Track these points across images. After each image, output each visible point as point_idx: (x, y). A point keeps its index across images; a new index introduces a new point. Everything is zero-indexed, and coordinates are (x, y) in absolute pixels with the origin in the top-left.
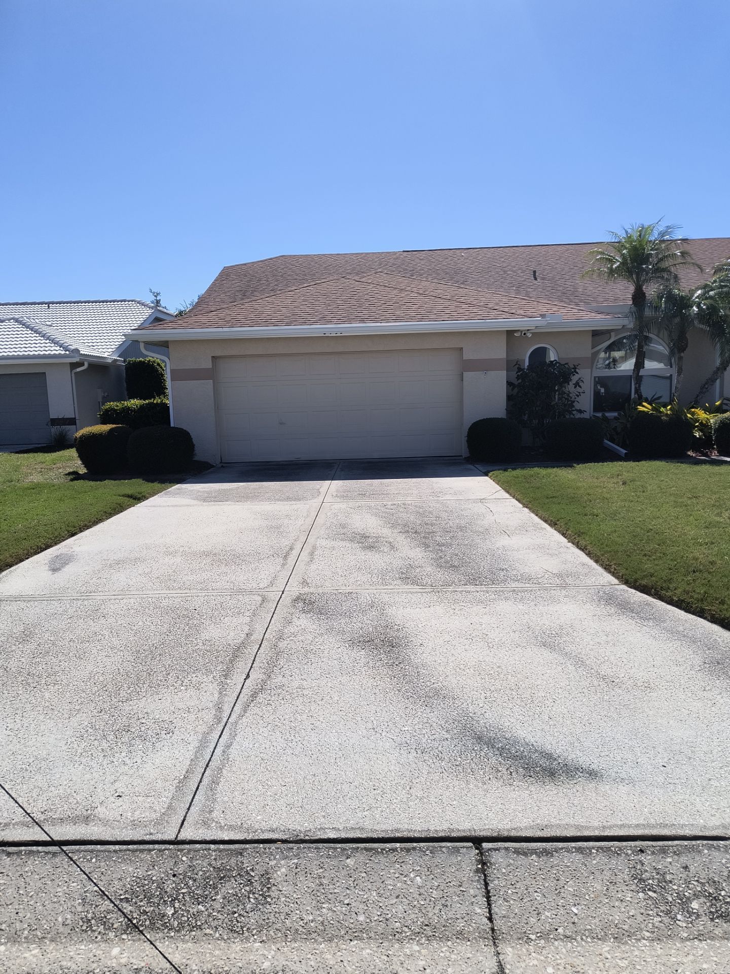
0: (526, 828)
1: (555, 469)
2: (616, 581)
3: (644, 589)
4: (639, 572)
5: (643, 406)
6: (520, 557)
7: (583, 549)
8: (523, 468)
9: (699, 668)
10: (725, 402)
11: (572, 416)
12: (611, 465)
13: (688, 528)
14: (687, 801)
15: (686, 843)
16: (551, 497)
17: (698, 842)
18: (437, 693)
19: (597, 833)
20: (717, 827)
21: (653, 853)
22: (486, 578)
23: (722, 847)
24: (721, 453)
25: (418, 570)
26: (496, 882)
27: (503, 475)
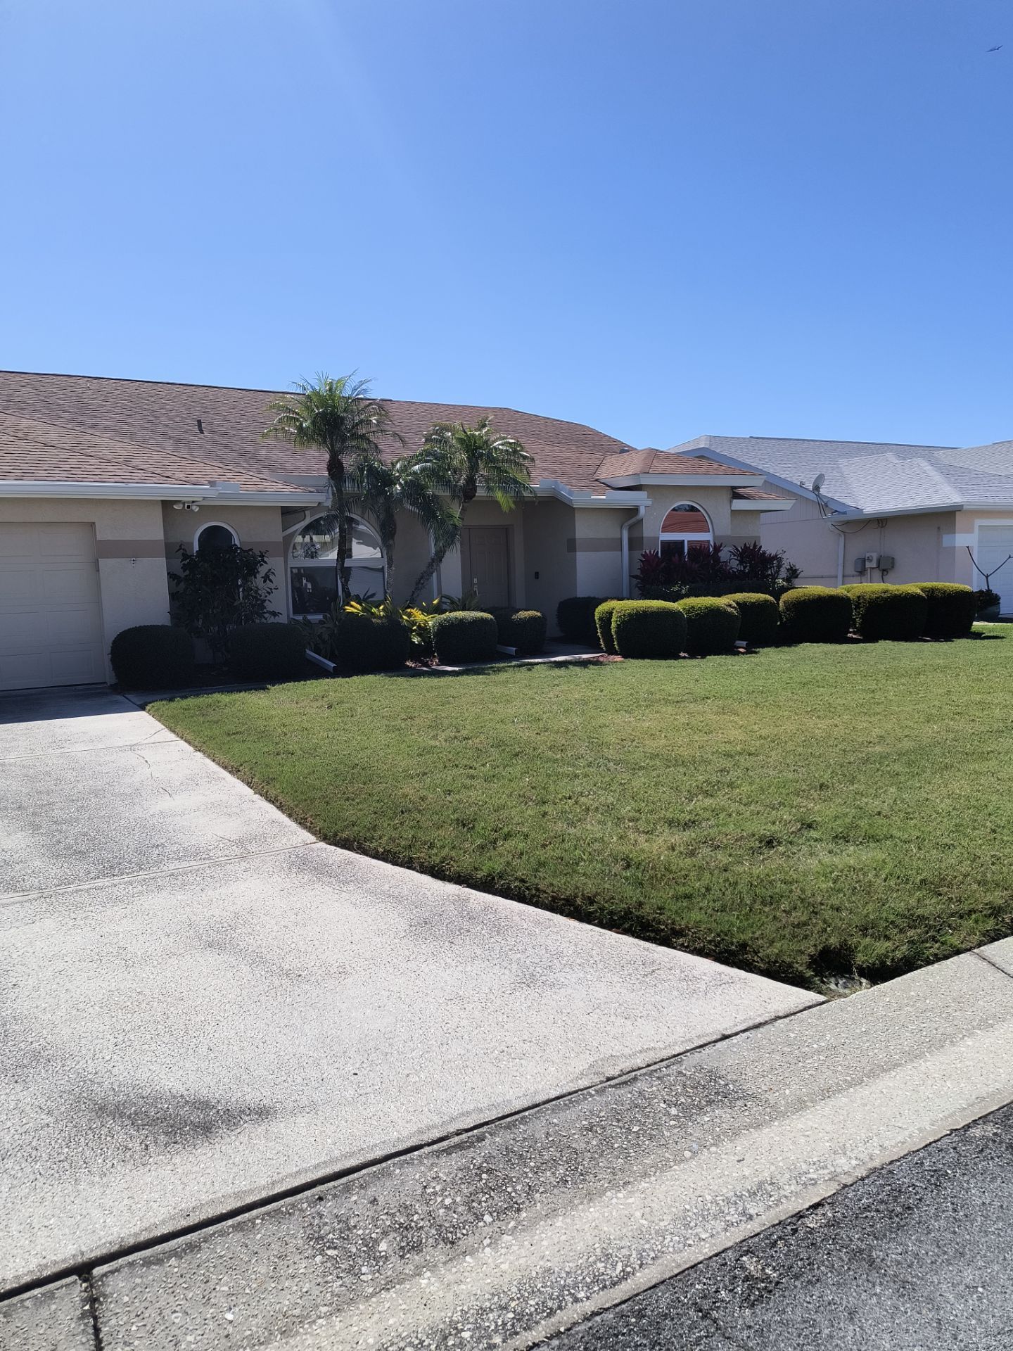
0: (163, 1222)
1: (242, 694)
2: (312, 838)
3: (345, 844)
4: (339, 823)
5: (352, 606)
6: (186, 823)
7: (272, 801)
8: (197, 695)
9: (404, 934)
10: (444, 600)
11: (264, 620)
12: (315, 684)
13: (399, 758)
14: (380, 1112)
15: (374, 1169)
16: (234, 734)
17: (389, 1162)
18: (36, 1056)
19: (264, 1194)
20: (413, 1135)
21: (335, 1196)
22: (130, 862)
23: (417, 1159)
24: (442, 663)
25: (18, 867)
26: (113, 1322)
27: (167, 707)
